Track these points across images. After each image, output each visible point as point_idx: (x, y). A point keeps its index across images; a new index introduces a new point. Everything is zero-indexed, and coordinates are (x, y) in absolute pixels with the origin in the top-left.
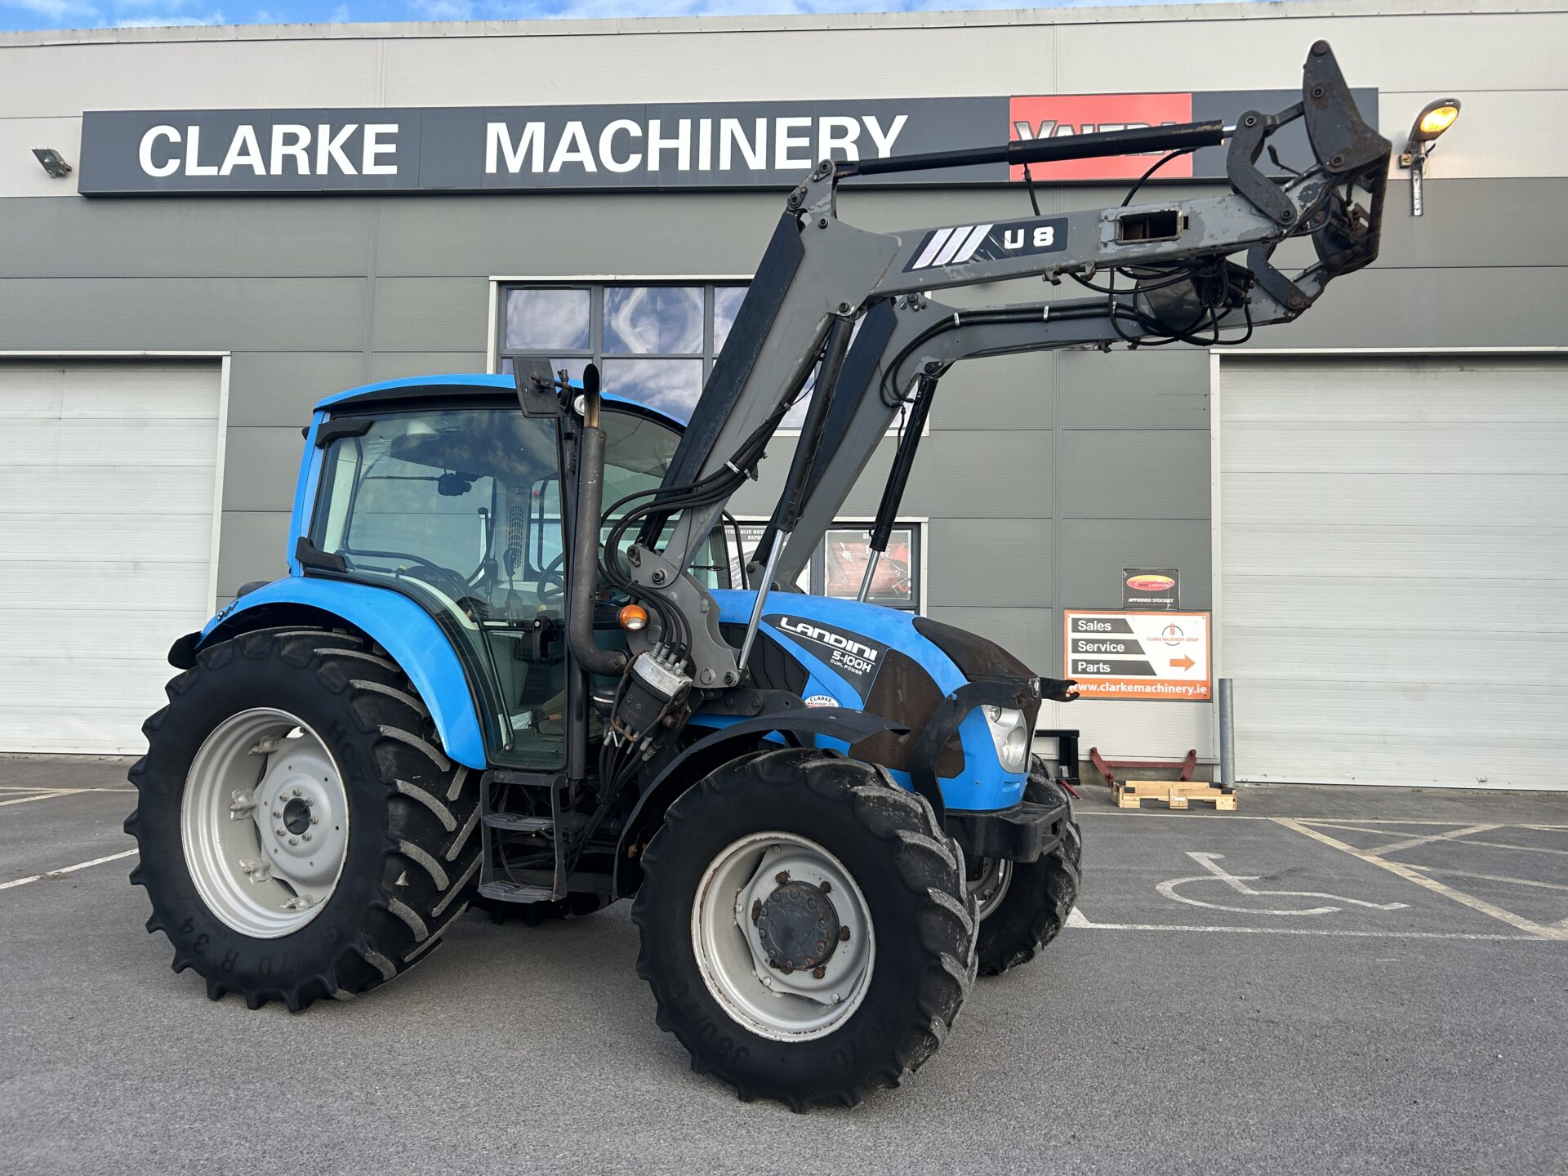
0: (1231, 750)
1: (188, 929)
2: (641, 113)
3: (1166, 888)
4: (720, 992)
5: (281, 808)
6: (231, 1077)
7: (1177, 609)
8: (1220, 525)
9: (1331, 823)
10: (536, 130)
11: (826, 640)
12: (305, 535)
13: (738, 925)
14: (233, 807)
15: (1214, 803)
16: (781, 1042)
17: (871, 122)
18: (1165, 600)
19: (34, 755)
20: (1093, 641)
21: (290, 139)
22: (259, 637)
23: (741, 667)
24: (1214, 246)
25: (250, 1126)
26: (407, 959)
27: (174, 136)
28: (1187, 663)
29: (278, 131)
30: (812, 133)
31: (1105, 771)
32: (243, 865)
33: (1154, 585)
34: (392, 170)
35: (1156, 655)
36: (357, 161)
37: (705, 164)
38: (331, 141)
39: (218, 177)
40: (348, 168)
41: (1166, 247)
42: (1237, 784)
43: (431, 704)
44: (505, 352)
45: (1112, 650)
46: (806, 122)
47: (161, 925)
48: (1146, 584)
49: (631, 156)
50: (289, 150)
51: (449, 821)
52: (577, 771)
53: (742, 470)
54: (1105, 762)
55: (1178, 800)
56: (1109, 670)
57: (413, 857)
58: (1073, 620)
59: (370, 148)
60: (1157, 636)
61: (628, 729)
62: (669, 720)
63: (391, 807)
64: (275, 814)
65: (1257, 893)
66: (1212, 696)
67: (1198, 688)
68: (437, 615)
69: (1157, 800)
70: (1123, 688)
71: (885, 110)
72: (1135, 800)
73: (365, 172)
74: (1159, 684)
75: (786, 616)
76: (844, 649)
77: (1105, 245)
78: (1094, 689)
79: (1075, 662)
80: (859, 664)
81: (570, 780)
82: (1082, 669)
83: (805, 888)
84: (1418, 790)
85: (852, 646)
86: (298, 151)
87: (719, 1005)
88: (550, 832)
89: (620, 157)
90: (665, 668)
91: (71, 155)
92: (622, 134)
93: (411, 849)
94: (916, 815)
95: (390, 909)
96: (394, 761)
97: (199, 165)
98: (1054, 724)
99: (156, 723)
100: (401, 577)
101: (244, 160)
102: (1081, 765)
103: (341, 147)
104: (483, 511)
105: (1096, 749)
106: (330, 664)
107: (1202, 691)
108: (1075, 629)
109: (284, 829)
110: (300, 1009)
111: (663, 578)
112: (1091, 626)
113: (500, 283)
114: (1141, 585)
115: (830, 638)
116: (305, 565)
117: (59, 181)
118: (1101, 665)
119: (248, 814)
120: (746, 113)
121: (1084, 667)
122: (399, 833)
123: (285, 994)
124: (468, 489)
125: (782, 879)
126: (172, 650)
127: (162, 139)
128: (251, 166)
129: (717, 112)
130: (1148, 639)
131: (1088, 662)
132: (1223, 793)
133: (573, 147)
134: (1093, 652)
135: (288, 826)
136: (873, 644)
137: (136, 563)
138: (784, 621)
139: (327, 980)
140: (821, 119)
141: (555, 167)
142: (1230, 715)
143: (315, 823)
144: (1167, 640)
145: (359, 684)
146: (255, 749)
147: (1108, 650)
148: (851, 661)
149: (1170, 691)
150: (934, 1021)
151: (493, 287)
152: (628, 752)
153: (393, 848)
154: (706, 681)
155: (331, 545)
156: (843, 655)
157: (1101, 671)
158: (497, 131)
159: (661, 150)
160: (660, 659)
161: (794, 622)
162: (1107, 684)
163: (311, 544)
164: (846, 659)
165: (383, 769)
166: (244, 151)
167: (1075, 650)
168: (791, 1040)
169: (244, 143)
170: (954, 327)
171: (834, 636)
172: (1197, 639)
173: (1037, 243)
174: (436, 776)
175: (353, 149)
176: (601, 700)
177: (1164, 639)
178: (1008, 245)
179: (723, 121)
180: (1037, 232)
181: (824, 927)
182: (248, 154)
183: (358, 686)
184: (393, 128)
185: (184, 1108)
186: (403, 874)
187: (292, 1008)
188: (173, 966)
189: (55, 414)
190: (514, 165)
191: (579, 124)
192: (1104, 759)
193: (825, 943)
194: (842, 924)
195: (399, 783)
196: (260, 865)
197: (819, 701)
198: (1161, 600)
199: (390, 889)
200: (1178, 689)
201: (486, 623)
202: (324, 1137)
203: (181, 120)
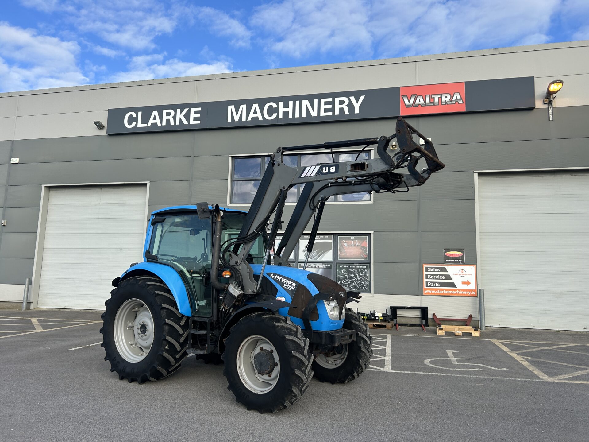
0: (483, 315)
1: (114, 360)
2: (277, 100)
3: (427, 362)
4: (243, 380)
5: (139, 327)
6: (119, 398)
7: (463, 263)
8: (479, 233)
9: (512, 342)
10: (243, 107)
11: (282, 280)
12: (148, 250)
13: (251, 362)
14: (128, 326)
15: (472, 334)
16: (257, 394)
17: (352, 99)
18: (459, 260)
19: (90, 310)
20: (433, 275)
21: (168, 114)
22: (134, 279)
23: (258, 288)
24: (375, 172)
25: (119, 409)
26: (170, 370)
27: (134, 115)
28: (468, 283)
29: (165, 112)
30: (333, 103)
31: (438, 322)
32: (130, 343)
33: (456, 255)
34: (199, 122)
35: (456, 280)
36: (188, 120)
37: (297, 115)
38: (180, 114)
39: (147, 127)
40: (185, 122)
41: (363, 172)
42: (486, 327)
43: (175, 297)
44: (234, 179)
45: (440, 278)
46: (331, 100)
47: (108, 359)
48: (452, 255)
49: (274, 114)
50: (168, 118)
51: (181, 331)
52: (215, 318)
53: (258, 232)
54: (438, 318)
55: (458, 333)
56: (439, 285)
57: (170, 341)
58: (426, 267)
59: (192, 116)
60: (457, 274)
61: (227, 306)
62: (237, 303)
63: (164, 326)
64: (138, 328)
65: (458, 363)
66: (477, 295)
67: (472, 292)
68: (179, 272)
69: (453, 332)
70: (445, 292)
71: (357, 94)
72: (443, 332)
73: (190, 123)
74: (458, 291)
75: (273, 273)
76: (287, 283)
77: (348, 172)
78: (434, 292)
79: (427, 283)
80: (291, 288)
81: (213, 320)
82: (429, 285)
83: (266, 351)
84: (559, 331)
85: (289, 282)
86: (171, 118)
87: (243, 383)
88: (206, 334)
89: (270, 115)
90: (235, 289)
91: (104, 123)
92: (271, 107)
93: (169, 339)
94: (293, 331)
95: (163, 355)
96: (166, 314)
97: (141, 124)
98: (420, 305)
99: (108, 302)
100: (171, 262)
101: (154, 121)
102: (429, 320)
103: (183, 116)
104: (204, 239)
105: (434, 314)
106: (151, 287)
107: (474, 293)
108: (427, 271)
109: (140, 332)
110: (141, 383)
111: (238, 263)
112: (432, 270)
113: (232, 157)
114: (450, 255)
115: (284, 280)
116: (147, 258)
117: (101, 130)
118: (436, 284)
119: (132, 328)
120: (311, 98)
121: (430, 284)
122: (166, 334)
123: (137, 378)
124: (199, 233)
125: (261, 349)
126: (113, 281)
127: (131, 116)
128: (157, 123)
129: (301, 98)
130: (454, 274)
131: (432, 282)
132: (475, 330)
133: (255, 112)
134: (433, 279)
135: (141, 332)
136: (295, 282)
137: (121, 249)
138: (272, 274)
139: (148, 375)
140: (336, 98)
141: (249, 119)
142: (483, 302)
143: (147, 331)
144: (460, 275)
145: (157, 292)
146: (133, 310)
147: (439, 278)
148: (289, 287)
149: (462, 293)
150: (293, 388)
151: (230, 158)
152: (227, 312)
153: (164, 338)
154: (248, 292)
155: (155, 253)
156: (287, 285)
157: (437, 286)
158: (231, 108)
159: (284, 112)
160: (234, 286)
161: (275, 275)
162: (439, 290)
163: (149, 252)
164: (288, 286)
165: (162, 316)
166: (155, 119)
167: (427, 278)
168: (260, 393)
169: (155, 116)
170: (328, 187)
171: (285, 279)
172: (472, 275)
173: (331, 171)
174: (177, 318)
175: (187, 116)
176: (220, 297)
177: (459, 274)
178: (324, 171)
179: (303, 101)
180: (331, 168)
181: (270, 362)
182: (156, 120)
183: (157, 293)
184: (199, 109)
185: (105, 404)
186: (167, 346)
187: (139, 382)
188: (111, 370)
189: (99, 202)
190: (237, 119)
191: (257, 105)
192: (438, 317)
193: (270, 367)
194: (276, 362)
195: (166, 320)
196: (134, 343)
197: (280, 298)
198: (458, 260)
199: (164, 350)
200: (465, 293)
201: (193, 275)
202: (137, 412)
203: (136, 110)
